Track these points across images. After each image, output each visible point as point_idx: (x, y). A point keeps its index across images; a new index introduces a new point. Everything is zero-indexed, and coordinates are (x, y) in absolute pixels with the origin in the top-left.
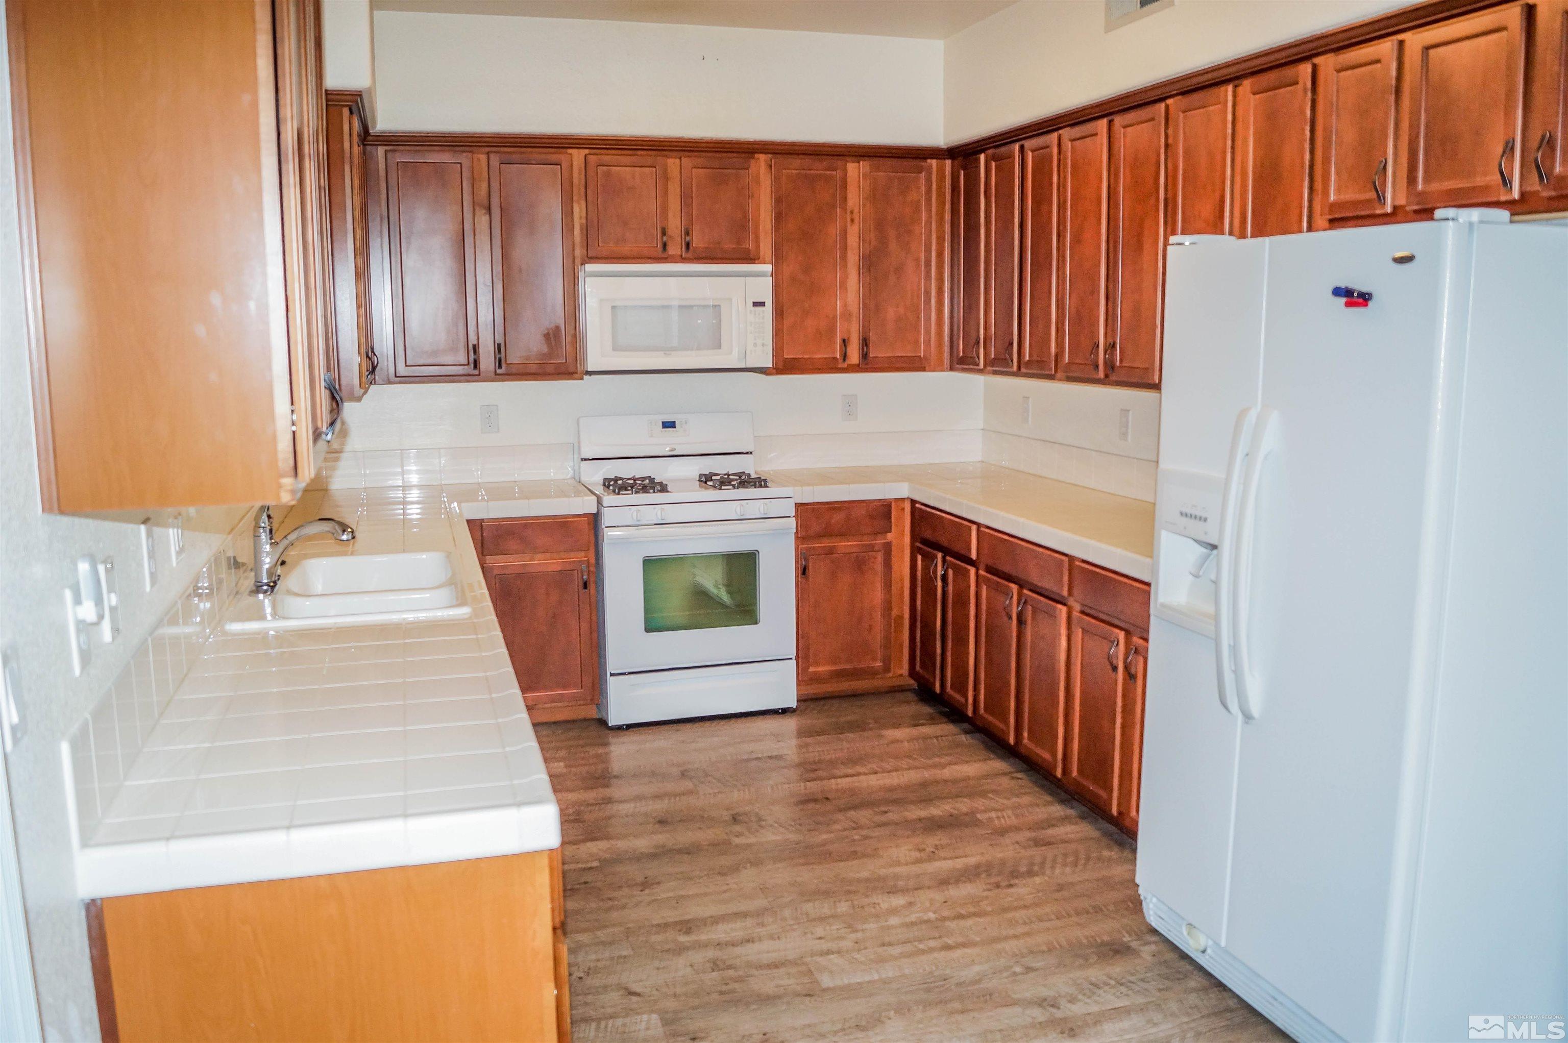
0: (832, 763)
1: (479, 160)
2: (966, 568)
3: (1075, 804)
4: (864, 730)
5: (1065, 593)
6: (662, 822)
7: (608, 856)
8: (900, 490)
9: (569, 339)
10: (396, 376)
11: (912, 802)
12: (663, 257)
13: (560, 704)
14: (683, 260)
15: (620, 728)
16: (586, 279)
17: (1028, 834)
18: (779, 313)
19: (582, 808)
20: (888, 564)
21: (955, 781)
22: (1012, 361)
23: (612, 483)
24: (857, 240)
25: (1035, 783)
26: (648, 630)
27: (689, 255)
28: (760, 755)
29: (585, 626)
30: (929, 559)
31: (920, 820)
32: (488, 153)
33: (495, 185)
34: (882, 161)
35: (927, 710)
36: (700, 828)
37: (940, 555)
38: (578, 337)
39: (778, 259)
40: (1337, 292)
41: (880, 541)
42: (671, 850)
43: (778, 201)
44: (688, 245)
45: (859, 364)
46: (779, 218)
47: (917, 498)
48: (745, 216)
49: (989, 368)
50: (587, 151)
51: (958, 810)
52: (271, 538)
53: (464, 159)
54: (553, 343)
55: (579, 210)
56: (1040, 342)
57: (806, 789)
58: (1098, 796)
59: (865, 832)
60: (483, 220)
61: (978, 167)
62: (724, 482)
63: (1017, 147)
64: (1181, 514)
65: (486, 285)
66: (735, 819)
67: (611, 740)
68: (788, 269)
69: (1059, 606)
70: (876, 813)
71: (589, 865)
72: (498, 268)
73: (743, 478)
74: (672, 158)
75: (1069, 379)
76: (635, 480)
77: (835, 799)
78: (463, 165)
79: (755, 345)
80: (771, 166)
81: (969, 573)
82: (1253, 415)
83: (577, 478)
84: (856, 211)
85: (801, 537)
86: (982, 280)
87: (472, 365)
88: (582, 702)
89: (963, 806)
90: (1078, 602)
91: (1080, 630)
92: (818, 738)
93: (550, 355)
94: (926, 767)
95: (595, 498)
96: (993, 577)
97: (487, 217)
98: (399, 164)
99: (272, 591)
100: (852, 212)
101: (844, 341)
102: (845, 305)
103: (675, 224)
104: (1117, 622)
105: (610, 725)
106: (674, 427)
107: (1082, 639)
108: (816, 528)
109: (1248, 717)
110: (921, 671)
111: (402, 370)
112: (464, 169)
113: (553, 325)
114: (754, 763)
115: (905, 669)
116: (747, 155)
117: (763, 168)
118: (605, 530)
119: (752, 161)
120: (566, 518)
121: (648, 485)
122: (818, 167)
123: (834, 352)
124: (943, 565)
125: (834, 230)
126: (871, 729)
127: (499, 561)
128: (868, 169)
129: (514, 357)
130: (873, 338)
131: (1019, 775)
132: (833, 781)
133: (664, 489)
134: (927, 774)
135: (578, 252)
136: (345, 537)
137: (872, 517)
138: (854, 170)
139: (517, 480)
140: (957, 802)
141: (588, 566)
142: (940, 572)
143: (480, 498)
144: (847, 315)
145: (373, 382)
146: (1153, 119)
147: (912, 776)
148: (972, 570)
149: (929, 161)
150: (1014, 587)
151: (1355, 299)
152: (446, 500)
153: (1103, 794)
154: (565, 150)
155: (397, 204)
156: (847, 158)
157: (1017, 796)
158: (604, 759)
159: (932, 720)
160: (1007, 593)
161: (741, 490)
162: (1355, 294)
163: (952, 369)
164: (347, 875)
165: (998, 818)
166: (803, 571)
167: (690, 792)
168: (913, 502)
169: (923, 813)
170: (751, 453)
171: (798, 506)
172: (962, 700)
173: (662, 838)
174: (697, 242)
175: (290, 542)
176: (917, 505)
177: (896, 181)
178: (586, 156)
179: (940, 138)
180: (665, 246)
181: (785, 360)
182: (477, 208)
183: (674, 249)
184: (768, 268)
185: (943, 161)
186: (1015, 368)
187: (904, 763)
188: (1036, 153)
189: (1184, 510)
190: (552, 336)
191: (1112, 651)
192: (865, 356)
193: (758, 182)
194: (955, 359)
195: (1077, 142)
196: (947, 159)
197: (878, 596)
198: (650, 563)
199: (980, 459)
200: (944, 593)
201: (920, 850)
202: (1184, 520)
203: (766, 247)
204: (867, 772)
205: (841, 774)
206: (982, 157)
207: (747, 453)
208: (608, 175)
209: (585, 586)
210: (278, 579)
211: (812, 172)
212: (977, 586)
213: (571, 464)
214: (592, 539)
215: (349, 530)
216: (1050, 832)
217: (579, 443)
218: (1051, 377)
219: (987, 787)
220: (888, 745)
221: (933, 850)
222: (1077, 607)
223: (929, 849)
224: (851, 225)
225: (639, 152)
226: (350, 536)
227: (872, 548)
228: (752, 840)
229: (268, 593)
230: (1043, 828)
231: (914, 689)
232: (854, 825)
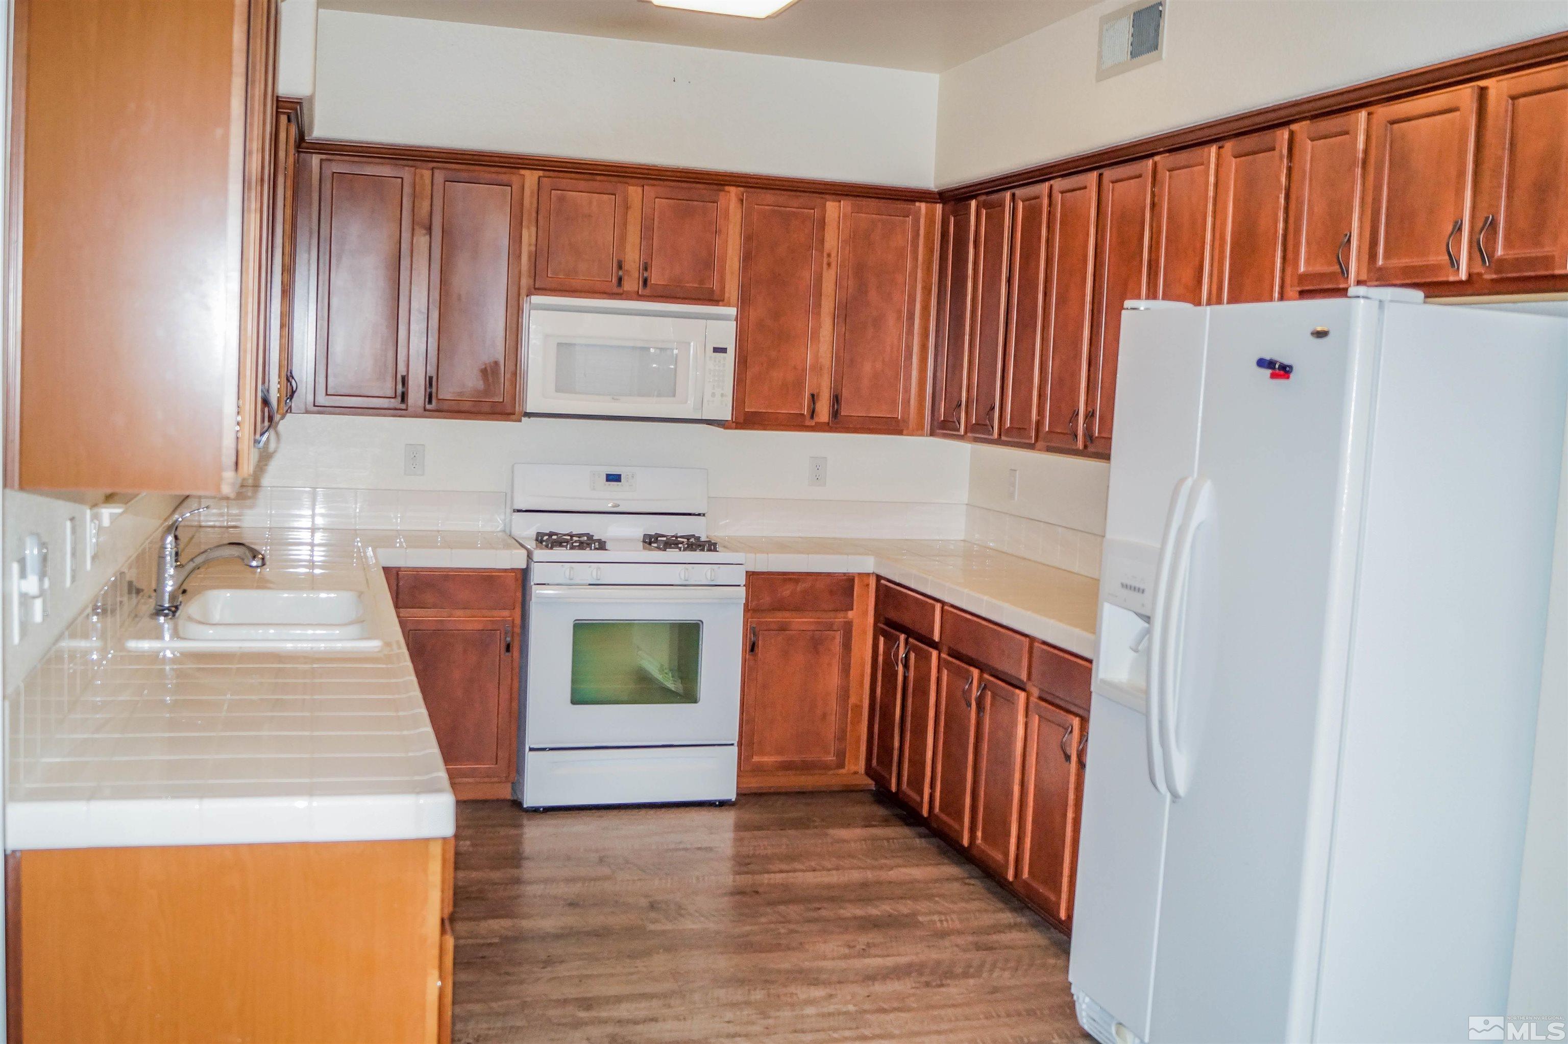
0: (768, 859)
1: (422, 176)
2: (927, 650)
3: (1028, 912)
4: (808, 827)
5: (1024, 677)
6: (572, 904)
7: (510, 934)
8: (866, 564)
9: (508, 376)
10: (314, 406)
11: (850, 901)
12: (616, 291)
13: (470, 780)
14: (639, 297)
15: (535, 811)
16: (531, 311)
17: (970, 938)
18: (742, 362)
19: (486, 887)
20: (847, 646)
21: (901, 884)
22: (993, 428)
23: (546, 538)
24: (833, 287)
25: (988, 889)
26: (574, 702)
27: (647, 292)
28: (689, 846)
29: (504, 696)
30: (891, 641)
31: (855, 918)
32: (433, 169)
33: (438, 203)
34: (864, 202)
35: (881, 811)
36: (613, 912)
37: (902, 637)
38: (518, 375)
39: (745, 302)
40: (1261, 363)
41: (839, 619)
42: (578, 933)
43: (748, 238)
44: (645, 282)
45: (829, 423)
46: (747, 258)
47: (882, 573)
48: (711, 254)
49: (969, 434)
50: (541, 173)
51: (897, 911)
52: (176, 561)
53: (406, 173)
54: (491, 380)
55: (528, 236)
56: (1022, 408)
57: (734, 881)
58: (1047, 899)
59: (792, 926)
60: (422, 240)
61: (968, 214)
62: (671, 543)
63: (1008, 195)
64: (1122, 585)
65: (420, 312)
66: (653, 906)
67: (525, 822)
68: (754, 314)
69: (1017, 691)
70: (809, 910)
71: (489, 941)
72: (435, 295)
73: (691, 540)
74: (633, 185)
75: (1049, 449)
76: (572, 536)
77: (765, 893)
78: (405, 180)
79: (713, 395)
80: (742, 201)
81: (931, 656)
82: (1189, 482)
83: (508, 531)
84: (834, 254)
85: (750, 610)
86: (967, 337)
87: (399, 399)
88: (496, 779)
89: (905, 908)
90: (1037, 687)
91: (1037, 717)
92: (756, 832)
93: (487, 391)
94: (873, 868)
95: (524, 552)
96: (954, 661)
97: (427, 237)
98: (335, 174)
99: (174, 616)
100: (829, 255)
101: (813, 396)
102: (816, 356)
103: (633, 257)
104: (1073, 709)
105: (525, 806)
106: (620, 481)
107: (1039, 726)
108: (766, 600)
109: (1175, 796)
110: (878, 768)
111: (322, 399)
112: (405, 184)
113: (492, 360)
114: (682, 853)
115: (861, 766)
116: (715, 187)
117: (734, 201)
118: (534, 587)
119: (722, 194)
120: (491, 572)
121: (587, 542)
122: (793, 204)
123: (801, 406)
124: (906, 647)
125: (807, 275)
126: (816, 827)
127: (415, 615)
128: (849, 209)
129: (447, 392)
130: (845, 394)
131: (972, 881)
132: (766, 876)
133: (602, 546)
134: (870, 875)
135: (525, 281)
136: (254, 563)
137: (831, 593)
138: (833, 209)
139: (440, 529)
140: (898, 903)
141: (513, 626)
142: (902, 654)
143: (398, 545)
144: (817, 368)
145: (289, 411)
146: (1140, 176)
147: (856, 876)
148: (935, 653)
149: (917, 204)
150: (975, 672)
151: (1277, 371)
152: (360, 544)
153: (1053, 898)
154: (517, 170)
155: (330, 219)
156: (827, 196)
157: (967, 901)
158: (517, 841)
159: (886, 822)
160: (968, 677)
161: (688, 553)
162: (1277, 366)
163: (932, 434)
164: (251, 846)
165: (941, 921)
166: (752, 648)
167: (606, 878)
168: (879, 578)
169: (859, 912)
170: (704, 515)
171: (750, 575)
172: (918, 799)
173: (571, 920)
174: (656, 278)
175: (197, 565)
176: (883, 582)
177: (880, 225)
178: (539, 177)
179: (930, 182)
180: (620, 280)
181: (747, 413)
182: (416, 227)
183: (630, 285)
184: (732, 311)
185: (934, 205)
186: (996, 435)
187: (847, 862)
188: (1027, 203)
189: (1126, 581)
190: (489, 372)
191: (1064, 739)
192: (835, 414)
193: (727, 216)
194: (935, 423)
195: (1069, 194)
196: (939, 203)
197: (834, 680)
198: (580, 627)
199: (962, 538)
200: (905, 678)
201: (850, 947)
202: (1125, 592)
203: (732, 289)
204: (804, 869)
205: (777, 869)
206: (973, 203)
207: (699, 515)
208: (561, 199)
209: (508, 648)
210: (180, 605)
211: (788, 209)
212: (938, 672)
213: (503, 517)
214: (519, 594)
215: (260, 556)
216: (995, 937)
217: (512, 492)
218: (1031, 447)
219: (934, 891)
220: (832, 843)
221: (864, 947)
222: (1035, 692)
223: (859, 947)
224: (828, 269)
225: (599, 178)
226: (260, 563)
227: (830, 627)
228: (669, 927)
229: (170, 617)
230: (988, 934)
231: (872, 790)
232: (782, 919)
